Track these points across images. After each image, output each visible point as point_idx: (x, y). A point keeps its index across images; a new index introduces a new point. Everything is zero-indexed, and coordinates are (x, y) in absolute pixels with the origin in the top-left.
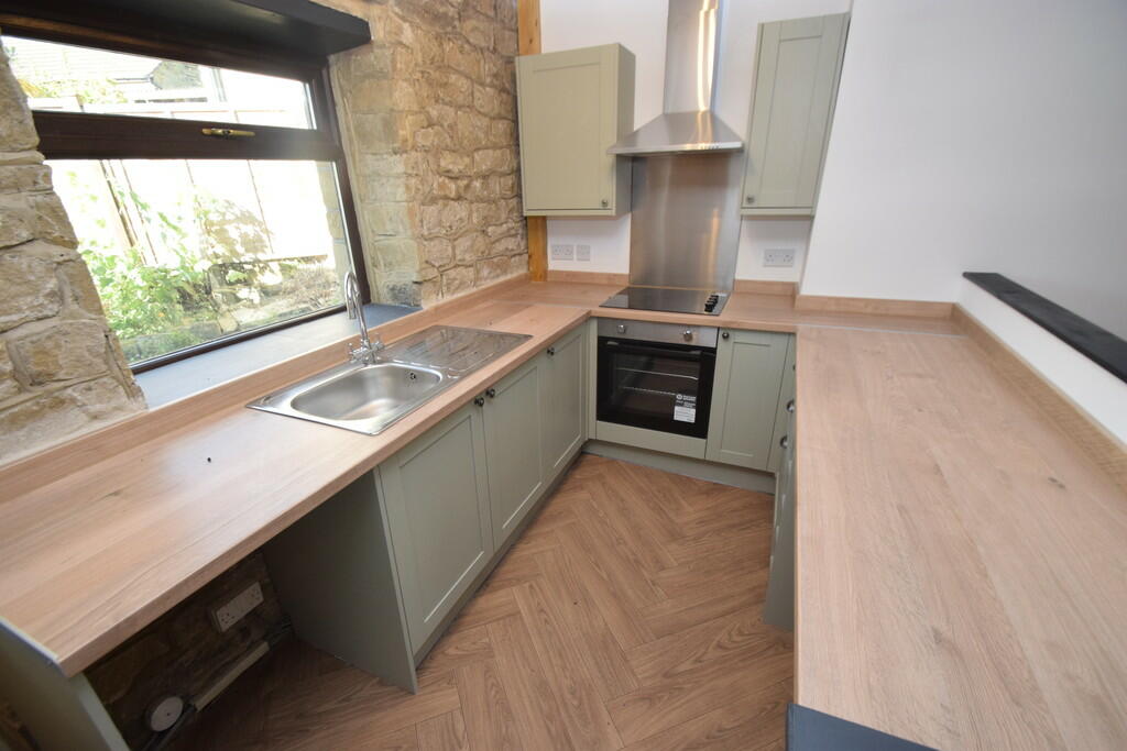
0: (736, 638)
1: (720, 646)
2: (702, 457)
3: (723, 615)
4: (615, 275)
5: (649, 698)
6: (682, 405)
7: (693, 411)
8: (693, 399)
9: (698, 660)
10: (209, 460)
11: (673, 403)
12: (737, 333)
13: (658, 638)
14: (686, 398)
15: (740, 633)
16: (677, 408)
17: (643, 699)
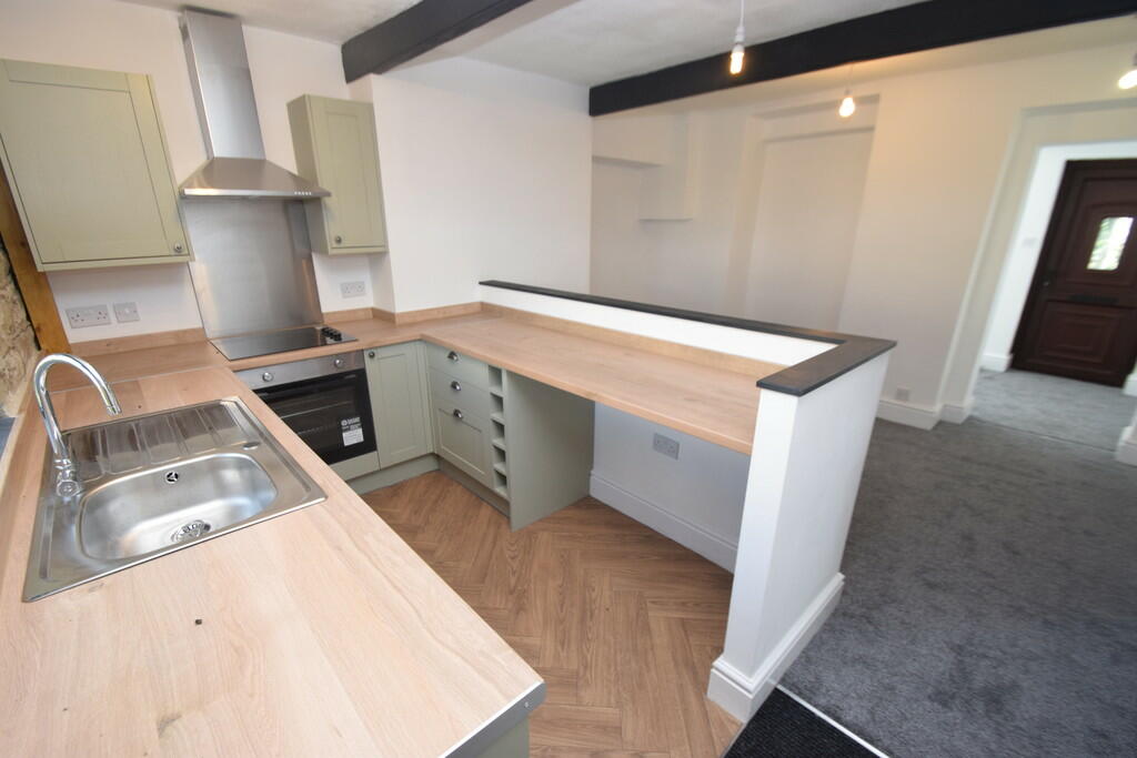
0: (513, 549)
1: (513, 558)
2: (377, 468)
3: (494, 543)
4: (185, 332)
5: (520, 609)
6: (349, 429)
7: (360, 431)
8: (357, 420)
9: (514, 573)
10: (198, 622)
11: (340, 430)
12: (379, 350)
13: (483, 582)
14: (350, 421)
15: (512, 545)
16: (344, 434)
17: (518, 613)
